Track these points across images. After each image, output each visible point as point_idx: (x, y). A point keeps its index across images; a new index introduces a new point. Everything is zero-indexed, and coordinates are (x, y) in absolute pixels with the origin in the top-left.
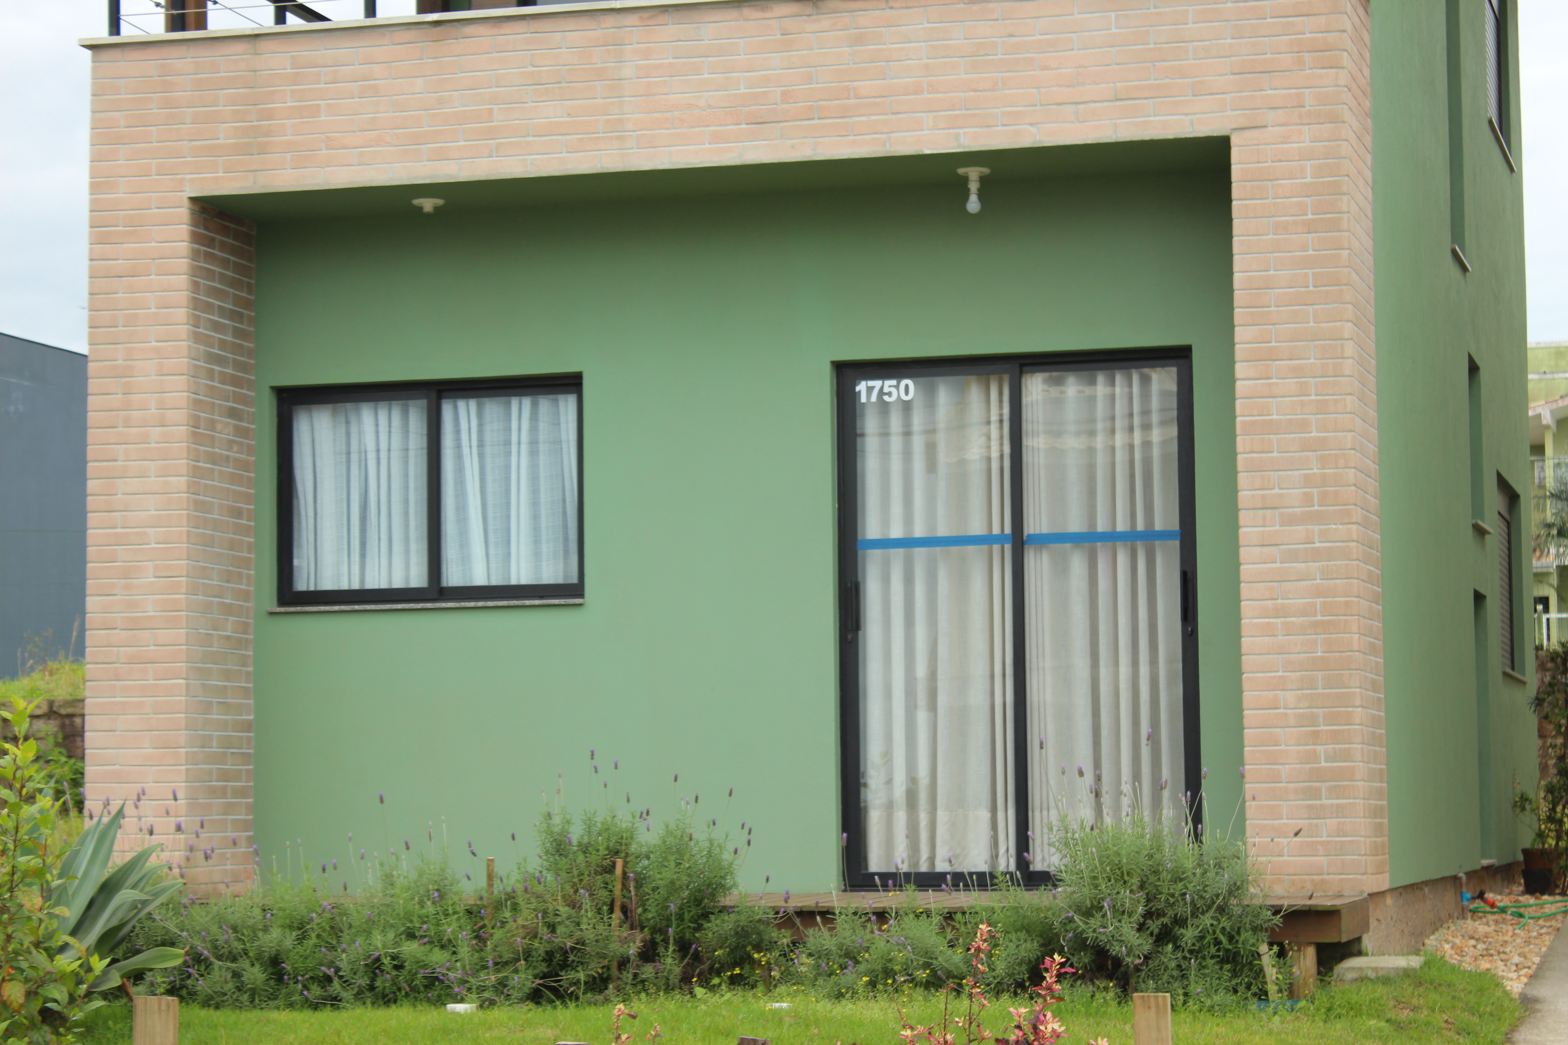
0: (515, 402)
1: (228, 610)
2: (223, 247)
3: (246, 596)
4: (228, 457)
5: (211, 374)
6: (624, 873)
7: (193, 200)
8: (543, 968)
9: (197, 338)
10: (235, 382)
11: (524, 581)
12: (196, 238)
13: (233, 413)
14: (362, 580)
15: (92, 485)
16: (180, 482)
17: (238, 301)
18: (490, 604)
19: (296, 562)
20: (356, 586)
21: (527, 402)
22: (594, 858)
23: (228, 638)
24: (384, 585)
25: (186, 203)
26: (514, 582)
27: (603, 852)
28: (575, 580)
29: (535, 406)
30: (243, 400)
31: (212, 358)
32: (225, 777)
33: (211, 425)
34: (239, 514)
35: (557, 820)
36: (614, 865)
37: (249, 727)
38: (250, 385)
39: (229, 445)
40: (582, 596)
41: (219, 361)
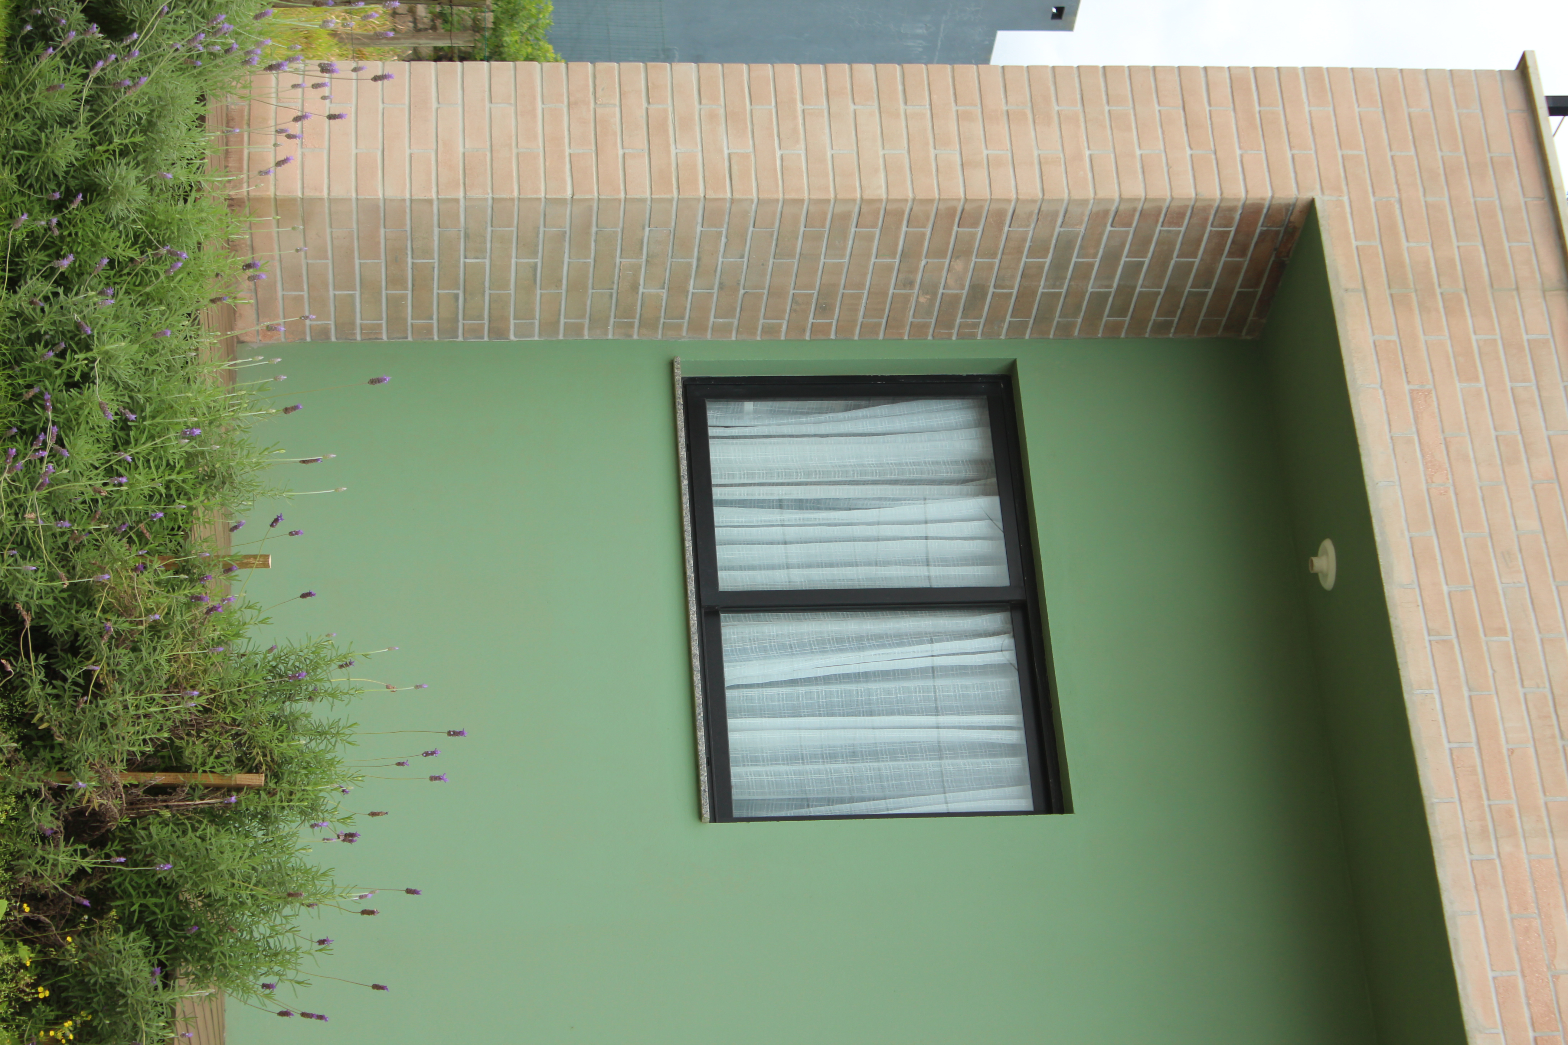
0: (1015, 719)
1: (677, 288)
2: (1231, 271)
3: (698, 326)
4: (910, 284)
5: (1039, 249)
6: (239, 789)
7: (1310, 207)
8: (58, 627)
9: (1098, 218)
10: (1025, 295)
11: (733, 738)
12: (1251, 212)
13: (977, 292)
14: (725, 503)
15: (866, 71)
16: (877, 189)
17: (1147, 300)
18: (697, 677)
19: (749, 406)
20: (717, 493)
21: (1016, 737)
22: (266, 734)
23: (635, 287)
24: (719, 533)
25: (1306, 196)
26: (731, 722)
27: (279, 749)
28: (736, 814)
29: (1010, 750)
30: (995, 319)
31: (1065, 246)
32: (421, 284)
33: (962, 251)
34: (824, 309)
35: (338, 678)
36: (256, 770)
37: (498, 332)
38: (1017, 330)
39: (930, 289)
40: (714, 819)
41: (1059, 266)
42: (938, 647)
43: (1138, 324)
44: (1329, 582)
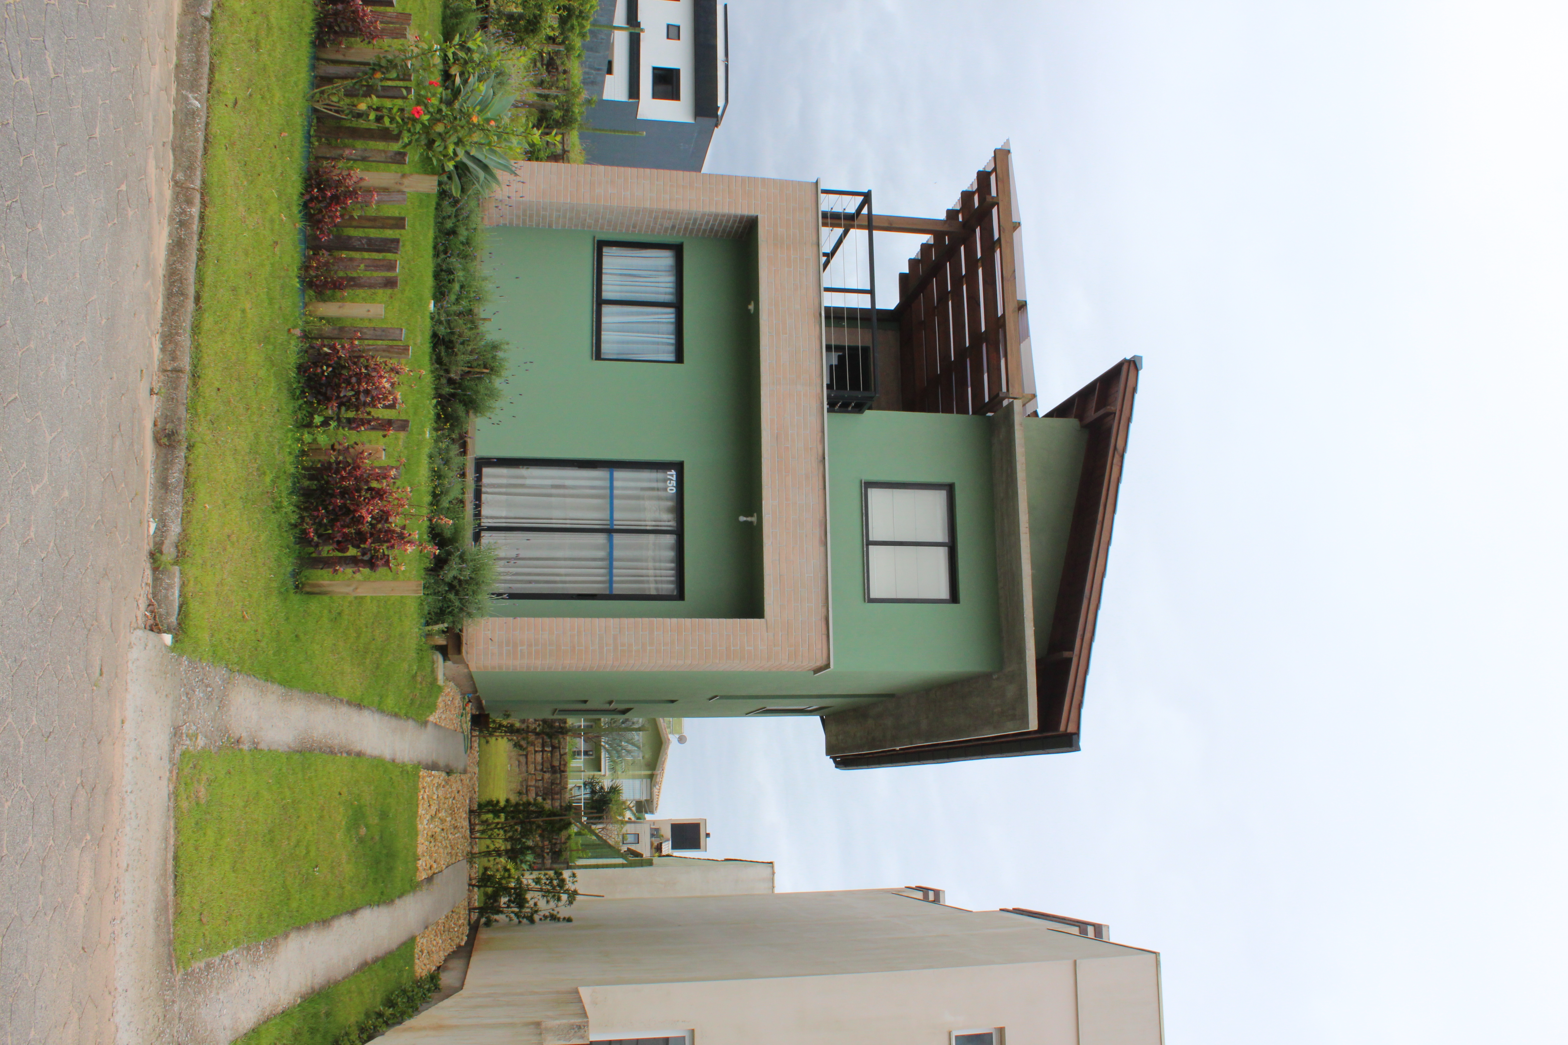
0: (673, 337)
1: (597, 221)
2: (738, 227)
3: (602, 228)
4: (656, 224)
5: (689, 219)
6: (483, 373)
7: (757, 217)
8: (447, 339)
9: (704, 215)
10: (686, 228)
11: (603, 337)
12: (742, 217)
13: (673, 227)
14: (606, 274)
15: (648, 171)
16: (648, 205)
17: (717, 231)
18: (594, 323)
19: (614, 248)
20: (604, 271)
21: (673, 341)
22: (490, 361)
23: (585, 220)
24: (603, 282)
25: (756, 214)
26: (603, 333)
27: (493, 364)
28: (603, 356)
29: (672, 344)
30: (678, 232)
31: (695, 220)
32: (531, 216)
33: (670, 219)
34: (634, 227)
35: (506, 347)
36: (487, 369)
37: (550, 226)
38: (684, 234)
39: (661, 225)
40: (596, 359)
41: (694, 223)
42: (657, 316)
43: (716, 235)
44: (752, 312)
